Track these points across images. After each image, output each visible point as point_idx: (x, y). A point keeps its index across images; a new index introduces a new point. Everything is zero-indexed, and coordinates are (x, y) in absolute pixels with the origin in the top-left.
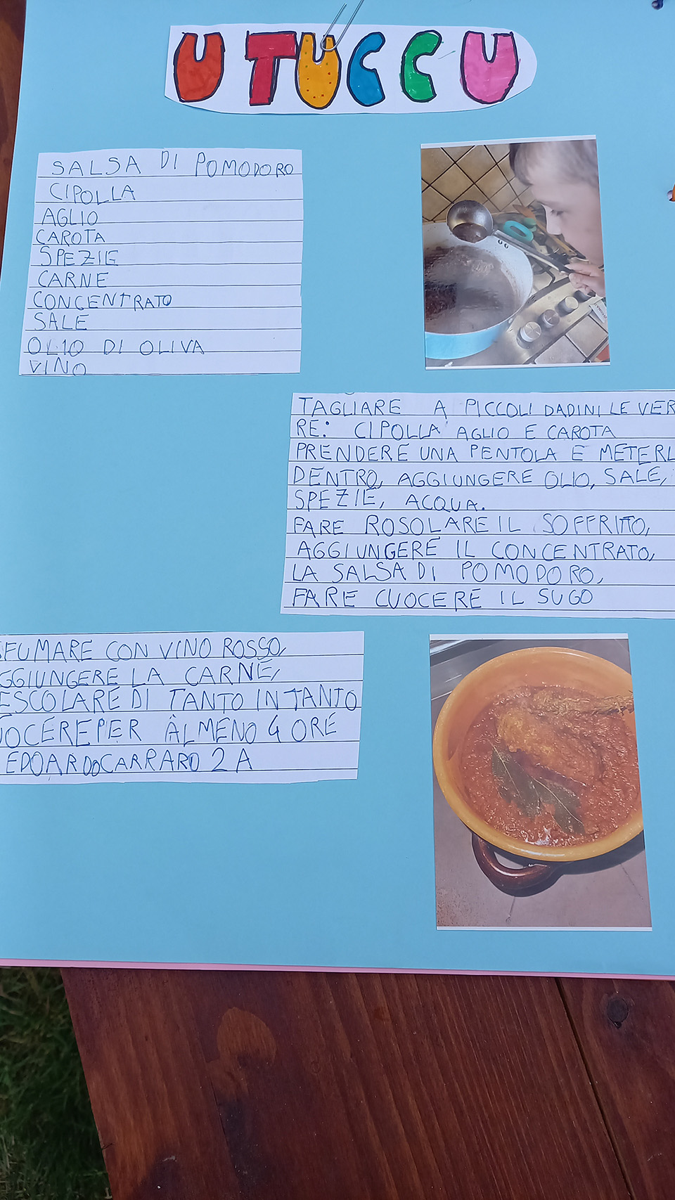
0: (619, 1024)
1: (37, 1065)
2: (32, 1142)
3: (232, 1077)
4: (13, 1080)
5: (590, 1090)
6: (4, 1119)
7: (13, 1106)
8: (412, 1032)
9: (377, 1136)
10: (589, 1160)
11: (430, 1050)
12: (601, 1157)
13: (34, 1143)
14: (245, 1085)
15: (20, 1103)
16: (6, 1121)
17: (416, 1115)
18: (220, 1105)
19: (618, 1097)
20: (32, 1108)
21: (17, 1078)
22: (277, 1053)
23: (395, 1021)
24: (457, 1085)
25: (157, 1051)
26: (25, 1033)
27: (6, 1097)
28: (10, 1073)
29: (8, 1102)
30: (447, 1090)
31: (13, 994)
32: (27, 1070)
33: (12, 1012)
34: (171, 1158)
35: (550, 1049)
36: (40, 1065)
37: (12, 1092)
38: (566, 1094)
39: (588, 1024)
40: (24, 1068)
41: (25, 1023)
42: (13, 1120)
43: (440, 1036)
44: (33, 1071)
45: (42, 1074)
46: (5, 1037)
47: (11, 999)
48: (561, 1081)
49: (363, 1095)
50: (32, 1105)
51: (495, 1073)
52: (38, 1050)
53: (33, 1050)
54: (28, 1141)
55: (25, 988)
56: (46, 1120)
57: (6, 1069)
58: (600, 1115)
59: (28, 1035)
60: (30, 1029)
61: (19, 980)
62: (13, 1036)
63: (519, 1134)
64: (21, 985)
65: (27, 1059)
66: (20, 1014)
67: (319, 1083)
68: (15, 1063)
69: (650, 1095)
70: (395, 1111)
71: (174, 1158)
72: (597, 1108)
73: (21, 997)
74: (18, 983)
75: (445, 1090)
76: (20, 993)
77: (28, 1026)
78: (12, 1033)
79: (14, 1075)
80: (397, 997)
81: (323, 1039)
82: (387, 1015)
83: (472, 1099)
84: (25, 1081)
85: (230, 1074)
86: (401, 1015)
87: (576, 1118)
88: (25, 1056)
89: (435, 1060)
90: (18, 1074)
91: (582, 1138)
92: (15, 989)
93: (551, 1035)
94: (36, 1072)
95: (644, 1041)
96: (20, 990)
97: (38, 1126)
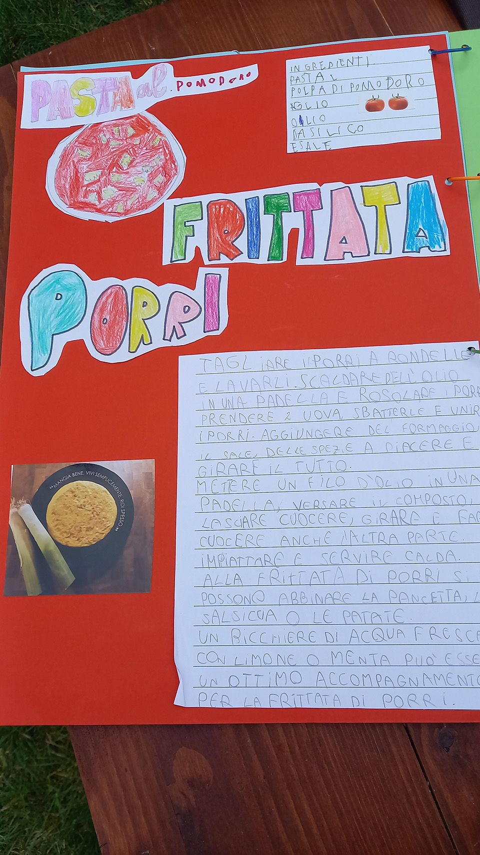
0: (448, 749)
1: (78, 792)
2: (76, 847)
3: (185, 795)
4: (62, 802)
5: (431, 797)
6: (57, 831)
7: (62, 821)
8: (305, 759)
9: (285, 834)
10: (433, 845)
11: (317, 772)
12: (441, 844)
13: (79, 847)
14: (193, 800)
15: (67, 819)
16: (59, 832)
17: (310, 816)
18: (177, 814)
19: (450, 801)
20: (76, 822)
21: (65, 802)
22: (214, 777)
23: (292, 753)
24: (337, 796)
25: (134, 779)
26: (68, 769)
27: (58, 815)
28: (59, 798)
29: (59, 818)
30: (331, 800)
31: (58, 742)
32: (71, 796)
33: (59, 755)
34: (146, 852)
35: (400, 768)
36: (80, 792)
37: (62, 811)
38: (414, 799)
39: (426, 749)
40: (68, 794)
41: (68, 762)
42: (63, 831)
43: (324, 762)
44: (75, 796)
45: (80, 798)
46: (54, 773)
47: (57, 746)
48: (410, 790)
49: (274, 805)
50: (75, 820)
51: (364, 786)
52: (78, 781)
53: (74, 781)
54: (74, 845)
55: (66, 737)
56: (86, 831)
57: (56, 795)
58: (438, 814)
59: (70, 771)
60: (71, 767)
61: (62, 732)
62: (60, 772)
63: (382, 828)
64: (64, 736)
65: (70, 787)
66: (63, 756)
67: (243, 797)
68: (62, 790)
69: (472, 799)
70: (296, 815)
71: (148, 852)
72: (436, 809)
73: (64, 744)
74: (62, 735)
75: (330, 800)
76: (63, 741)
77: (70, 764)
78: (59, 770)
79: (62, 800)
80: (293, 736)
81: (244, 766)
82: (287, 749)
83: (348, 804)
84: (70, 804)
85: (182, 793)
86: (297, 748)
87: (422, 816)
88: (69, 786)
89: (322, 778)
90: (65, 798)
91: (426, 830)
92: (60, 739)
93: (401, 758)
94: (77, 797)
95: (466, 761)
96: (63, 739)
97: (81, 835)
